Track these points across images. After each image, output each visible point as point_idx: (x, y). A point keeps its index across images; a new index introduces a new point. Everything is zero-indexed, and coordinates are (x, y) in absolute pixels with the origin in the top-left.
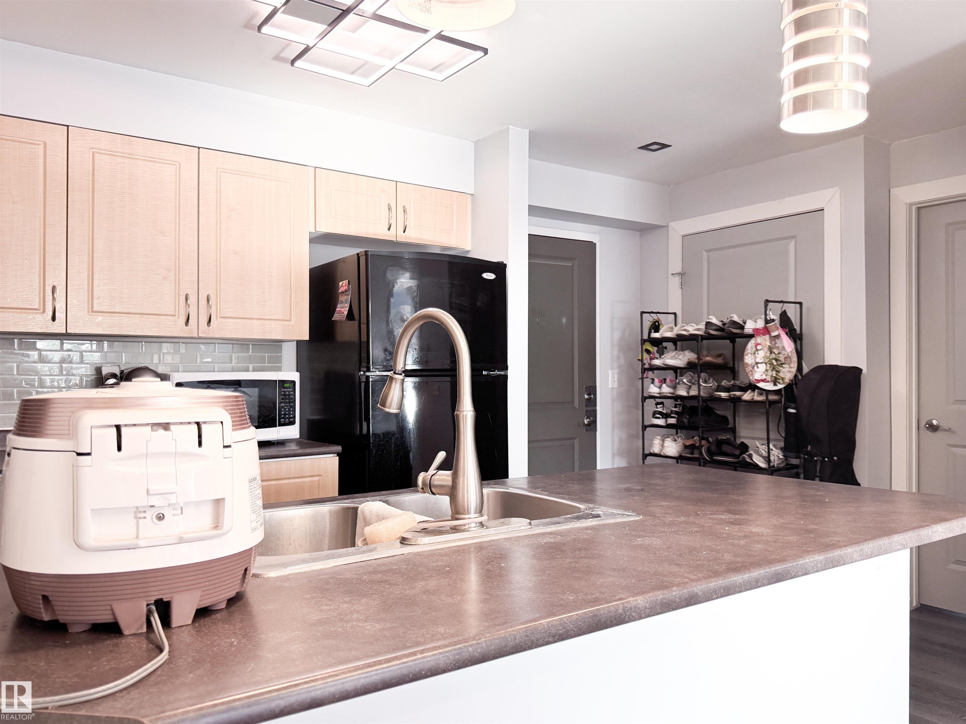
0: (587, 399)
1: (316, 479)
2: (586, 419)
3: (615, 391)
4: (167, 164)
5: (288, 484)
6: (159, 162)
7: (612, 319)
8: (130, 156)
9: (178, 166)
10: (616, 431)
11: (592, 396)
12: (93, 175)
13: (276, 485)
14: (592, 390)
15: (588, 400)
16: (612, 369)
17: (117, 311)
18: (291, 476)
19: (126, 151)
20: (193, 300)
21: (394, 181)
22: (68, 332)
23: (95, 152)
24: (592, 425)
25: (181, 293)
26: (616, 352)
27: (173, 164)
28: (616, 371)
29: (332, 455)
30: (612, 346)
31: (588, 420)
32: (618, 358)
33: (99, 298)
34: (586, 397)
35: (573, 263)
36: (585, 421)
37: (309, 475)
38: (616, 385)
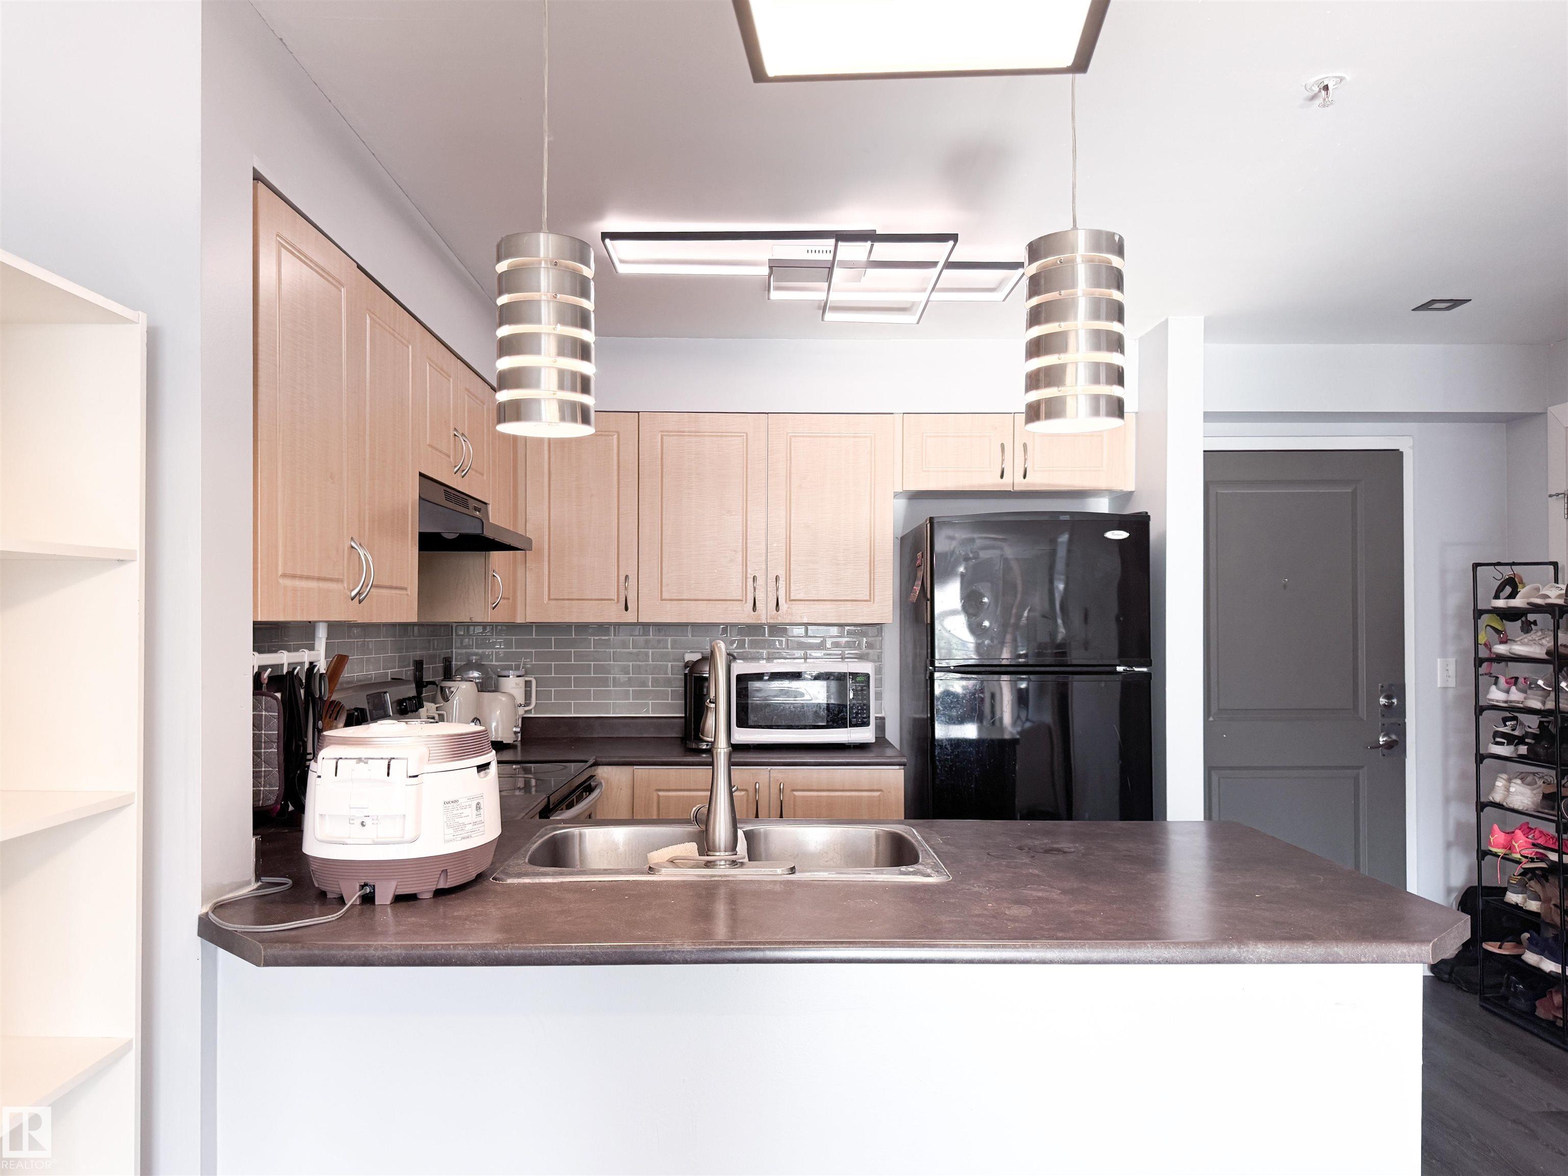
0: (1384, 705)
1: (877, 794)
2: (1383, 737)
3: (1451, 694)
4: (734, 436)
5: (842, 797)
6: (726, 436)
7: (1443, 572)
8: (698, 434)
9: (745, 437)
10: (1453, 761)
11: (1395, 701)
12: (662, 459)
13: (828, 797)
14: (1397, 690)
15: (1389, 706)
16: (1444, 655)
17: (685, 597)
18: (845, 788)
19: (693, 429)
20: (760, 581)
21: (1011, 413)
22: (639, 621)
23: (664, 435)
24: (1397, 746)
25: (749, 575)
26: (1451, 629)
27: (741, 436)
28: (1452, 661)
29: (898, 767)
30: (1444, 617)
31: (1384, 739)
32: (1458, 637)
33: (668, 585)
34: (1383, 701)
35: (1355, 490)
36: (1381, 739)
37: (867, 788)
38: (1452, 683)
